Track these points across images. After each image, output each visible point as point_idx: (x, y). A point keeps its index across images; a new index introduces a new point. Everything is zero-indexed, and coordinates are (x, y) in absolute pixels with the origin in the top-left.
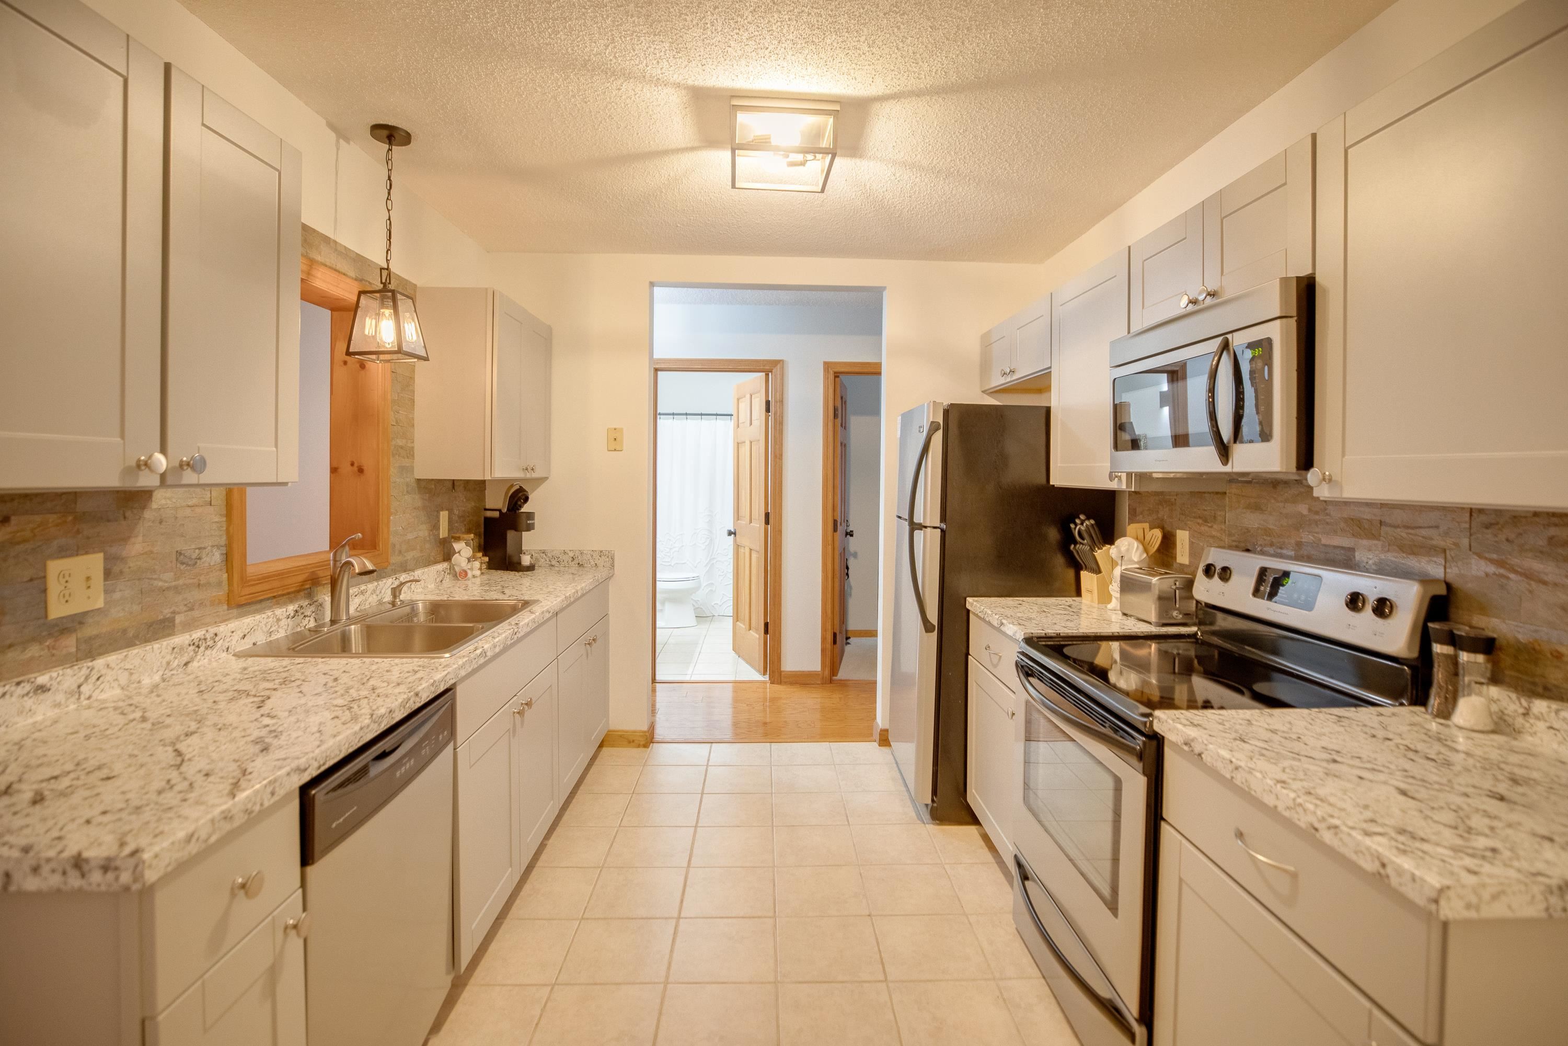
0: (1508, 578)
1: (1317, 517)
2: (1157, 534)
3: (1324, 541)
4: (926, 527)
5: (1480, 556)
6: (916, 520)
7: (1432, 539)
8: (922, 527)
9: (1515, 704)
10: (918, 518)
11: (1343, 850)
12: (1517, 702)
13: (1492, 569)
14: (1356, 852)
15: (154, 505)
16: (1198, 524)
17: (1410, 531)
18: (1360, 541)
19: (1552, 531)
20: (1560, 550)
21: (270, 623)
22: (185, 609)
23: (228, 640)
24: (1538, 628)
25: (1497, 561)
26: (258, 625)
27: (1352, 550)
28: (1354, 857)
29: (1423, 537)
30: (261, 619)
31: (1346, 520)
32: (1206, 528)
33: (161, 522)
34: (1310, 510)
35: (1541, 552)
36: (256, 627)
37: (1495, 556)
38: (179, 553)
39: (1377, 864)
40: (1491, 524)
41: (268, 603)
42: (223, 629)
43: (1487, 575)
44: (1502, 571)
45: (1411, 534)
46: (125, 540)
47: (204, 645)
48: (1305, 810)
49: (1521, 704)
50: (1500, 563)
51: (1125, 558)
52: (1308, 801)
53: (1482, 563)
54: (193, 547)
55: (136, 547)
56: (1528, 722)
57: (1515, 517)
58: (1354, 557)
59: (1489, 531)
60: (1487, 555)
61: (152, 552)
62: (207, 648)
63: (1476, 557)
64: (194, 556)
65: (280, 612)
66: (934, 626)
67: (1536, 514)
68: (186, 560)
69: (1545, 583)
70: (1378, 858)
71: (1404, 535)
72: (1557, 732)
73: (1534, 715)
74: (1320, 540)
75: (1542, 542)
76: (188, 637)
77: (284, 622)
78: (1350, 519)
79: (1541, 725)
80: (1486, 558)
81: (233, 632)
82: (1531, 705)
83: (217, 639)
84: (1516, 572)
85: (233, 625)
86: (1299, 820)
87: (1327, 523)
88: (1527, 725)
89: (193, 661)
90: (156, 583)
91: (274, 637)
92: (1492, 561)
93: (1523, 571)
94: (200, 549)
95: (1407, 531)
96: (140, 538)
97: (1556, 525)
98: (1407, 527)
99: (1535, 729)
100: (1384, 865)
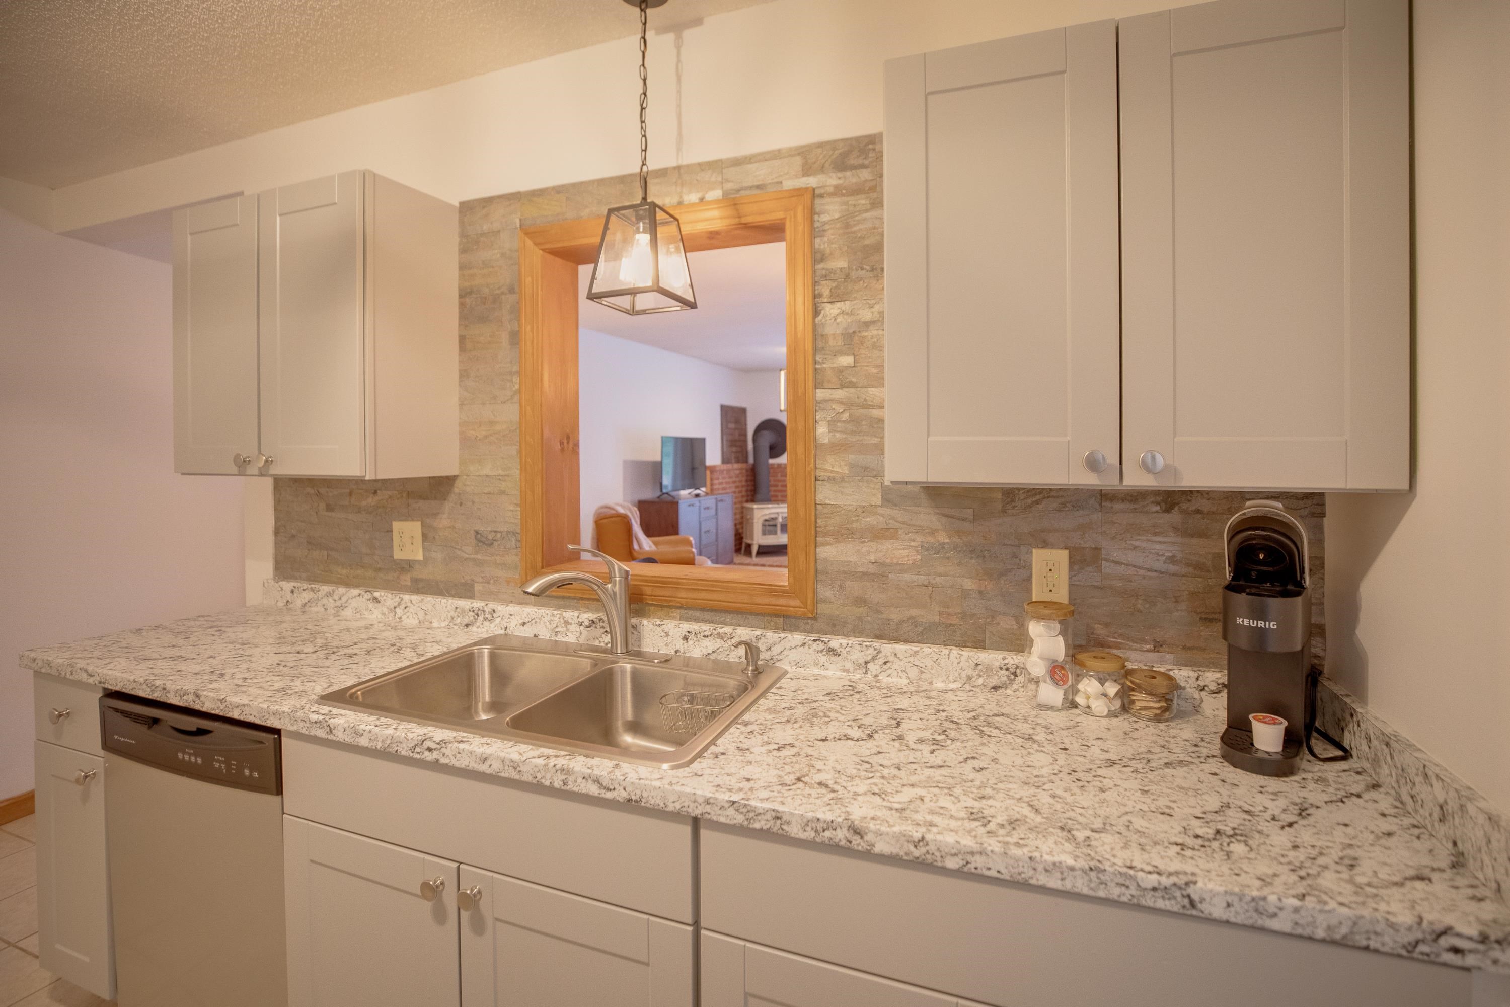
15: (456, 490)
21: (555, 623)
22: (481, 580)
23: (506, 620)
26: (540, 619)
30: (544, 615)
33: (461, 504)
36: (537, 620)
38: (477, 533)
41: (573, 603)
42: (501, 609)
46: (435, 515)
47: (483, 615)
54: (489, 529)
55: (443, 521)
61: (454, 527)
62: (486, 619)
64: (490, 537)
65: (569, 614)
68: (483, 539)
76: (469, 603)
77: (573, 628)
81: (511, 615)
83: (495, 615)
85: (512, 608)
89: (473, 625)
90: (458, 552)
91: (559, 638)
94: (496, 532)
96: (446, 516)
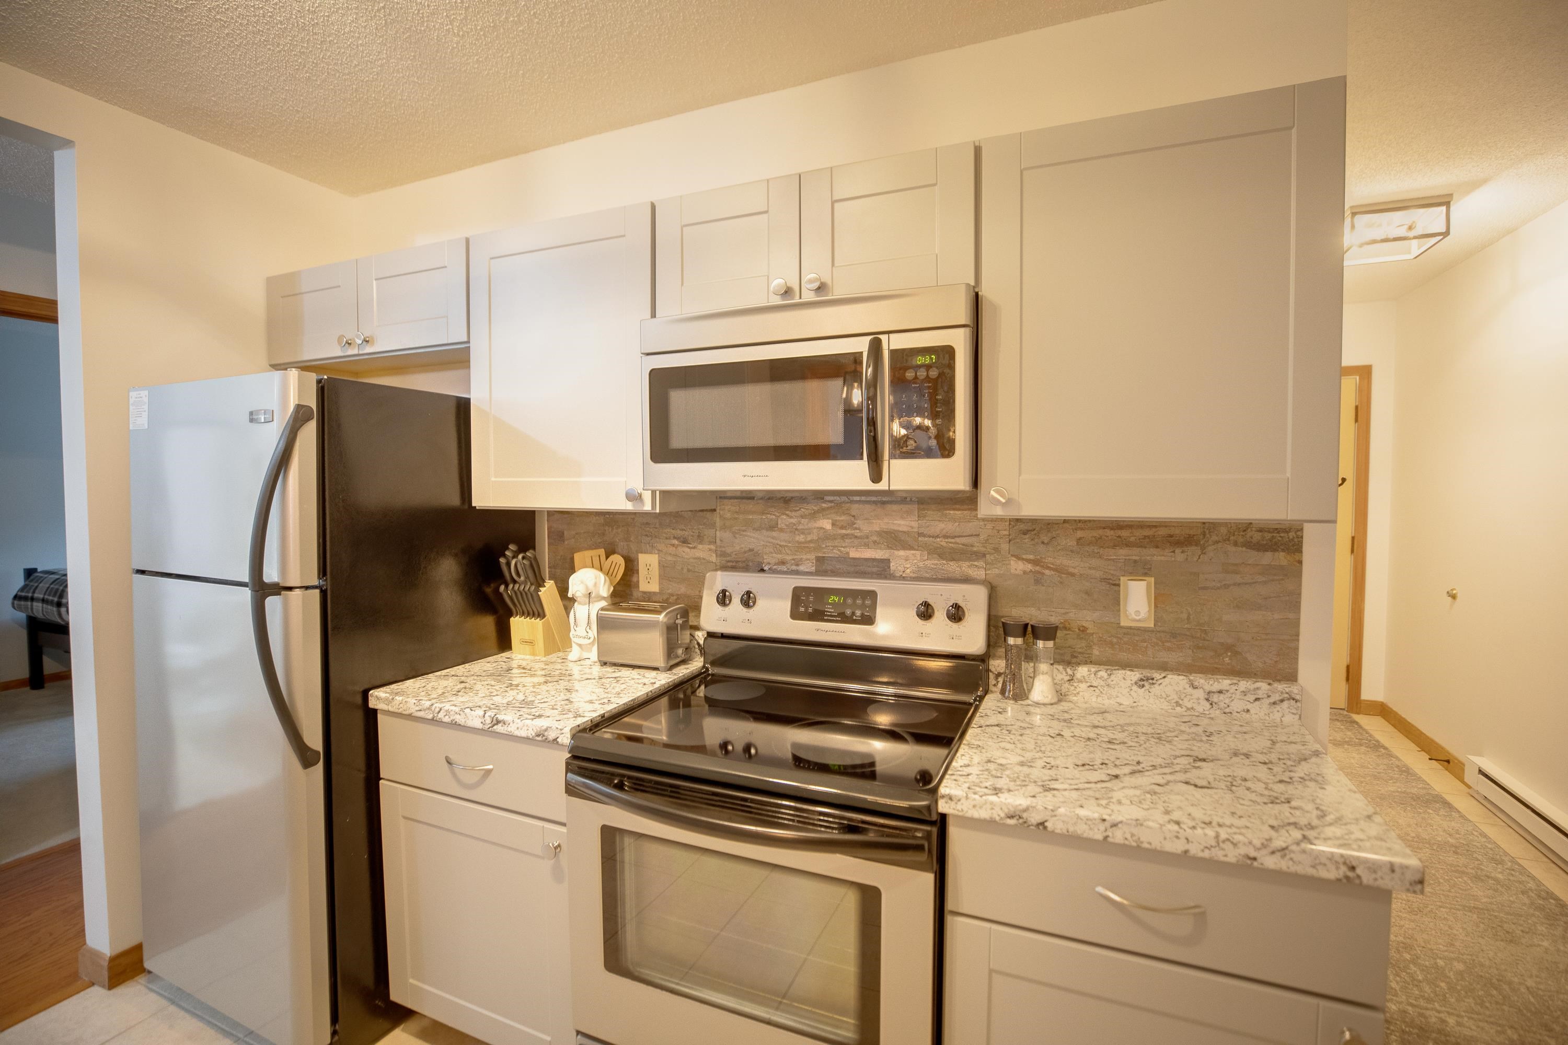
0: (1043, 574)
1: (844, 531)
2: (618, 560)
3: (854, 554)
4: (290, 589)
5: (1019, 558)
6: (266, 579)
7: (972, 546)
8: (278, 589)
9: (1062, 673)
10: (271, 574)
11: (1299, 869)
12: (1064, 672)
13: (1029, 567)
14: (1314, 867)
16: (673, 545)
17: (950, 540)
18: (896, 552)
19: (1080, 534)
20: (1087, 548)
24: (1067, 611)
25: (1033, 560)
27: (887, 561)
28: (1311, 871)
29: (963, 545)
31: (880, 533)
32: (687, 550)
34: (833, 524)
35: (1072, 551)
37: (1031, 557)
39: (1343, 869)
40: (1028, 531)
43: (1025, 572)
44: (1038, 568)
45: (950, 543)
48: (1235, 845)
49: (1067, 673)
50: (1035, 562)
51: (593, 595)
52: (1235, 833)
53: (1020, 563)
56: (1073, 685)
57: (1049, 524)
58: (889, 567)
59: (1027, 536)
60: (1024, 557)
63: (1015, 559)
66: (319, 753)
67: (1065, 521)
69: (1073, 575)
70: (1345, 863)
71: (944, 544)
72: (1095, 688)
73: (1077, 679)
74: (848, 553)
75: (1071, 543)
78: (884, 532)
79: (1083, 686)
80: (1023, 559)
82: (1075, 672)
84: (1048, 568)
86: (1226, 856)
87: (856, 537)
88: (1072, 688)
92: (1029, 561)
93: (1054, 567)
95: (946, 540)
97: (1082, 529)
98: (945, 537)
99: (1078, 690)
100: (1353, 868)
